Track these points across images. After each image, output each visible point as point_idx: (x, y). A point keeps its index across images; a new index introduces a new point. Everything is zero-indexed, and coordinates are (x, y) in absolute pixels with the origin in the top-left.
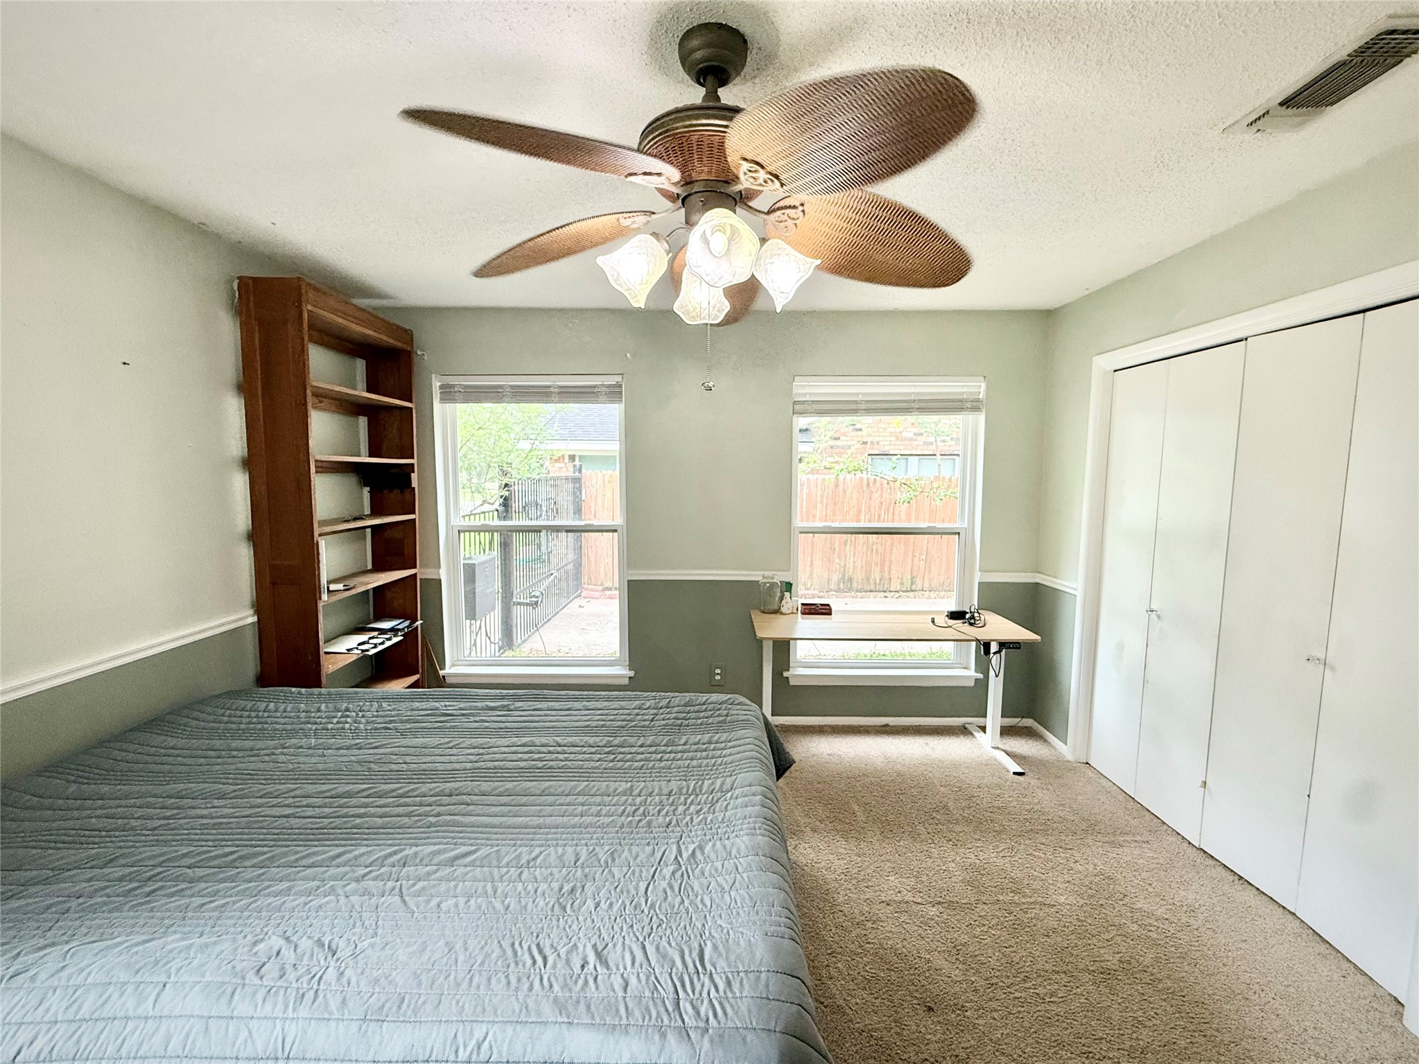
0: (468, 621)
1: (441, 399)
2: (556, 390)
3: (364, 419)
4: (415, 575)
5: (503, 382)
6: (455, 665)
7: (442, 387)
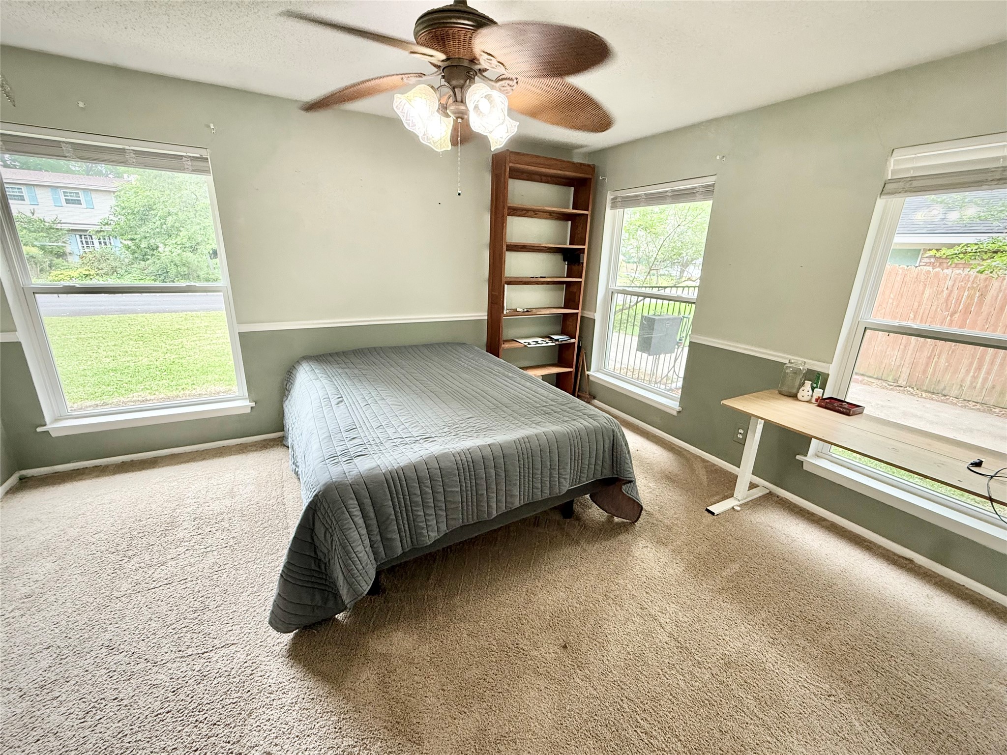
0: (639, 353)
1: (612, 207)
2: (670, 194)
3: (570, 222)
4: (577, 313)
5: (641, 192)
6: (598, 371)
7: (612, 199)
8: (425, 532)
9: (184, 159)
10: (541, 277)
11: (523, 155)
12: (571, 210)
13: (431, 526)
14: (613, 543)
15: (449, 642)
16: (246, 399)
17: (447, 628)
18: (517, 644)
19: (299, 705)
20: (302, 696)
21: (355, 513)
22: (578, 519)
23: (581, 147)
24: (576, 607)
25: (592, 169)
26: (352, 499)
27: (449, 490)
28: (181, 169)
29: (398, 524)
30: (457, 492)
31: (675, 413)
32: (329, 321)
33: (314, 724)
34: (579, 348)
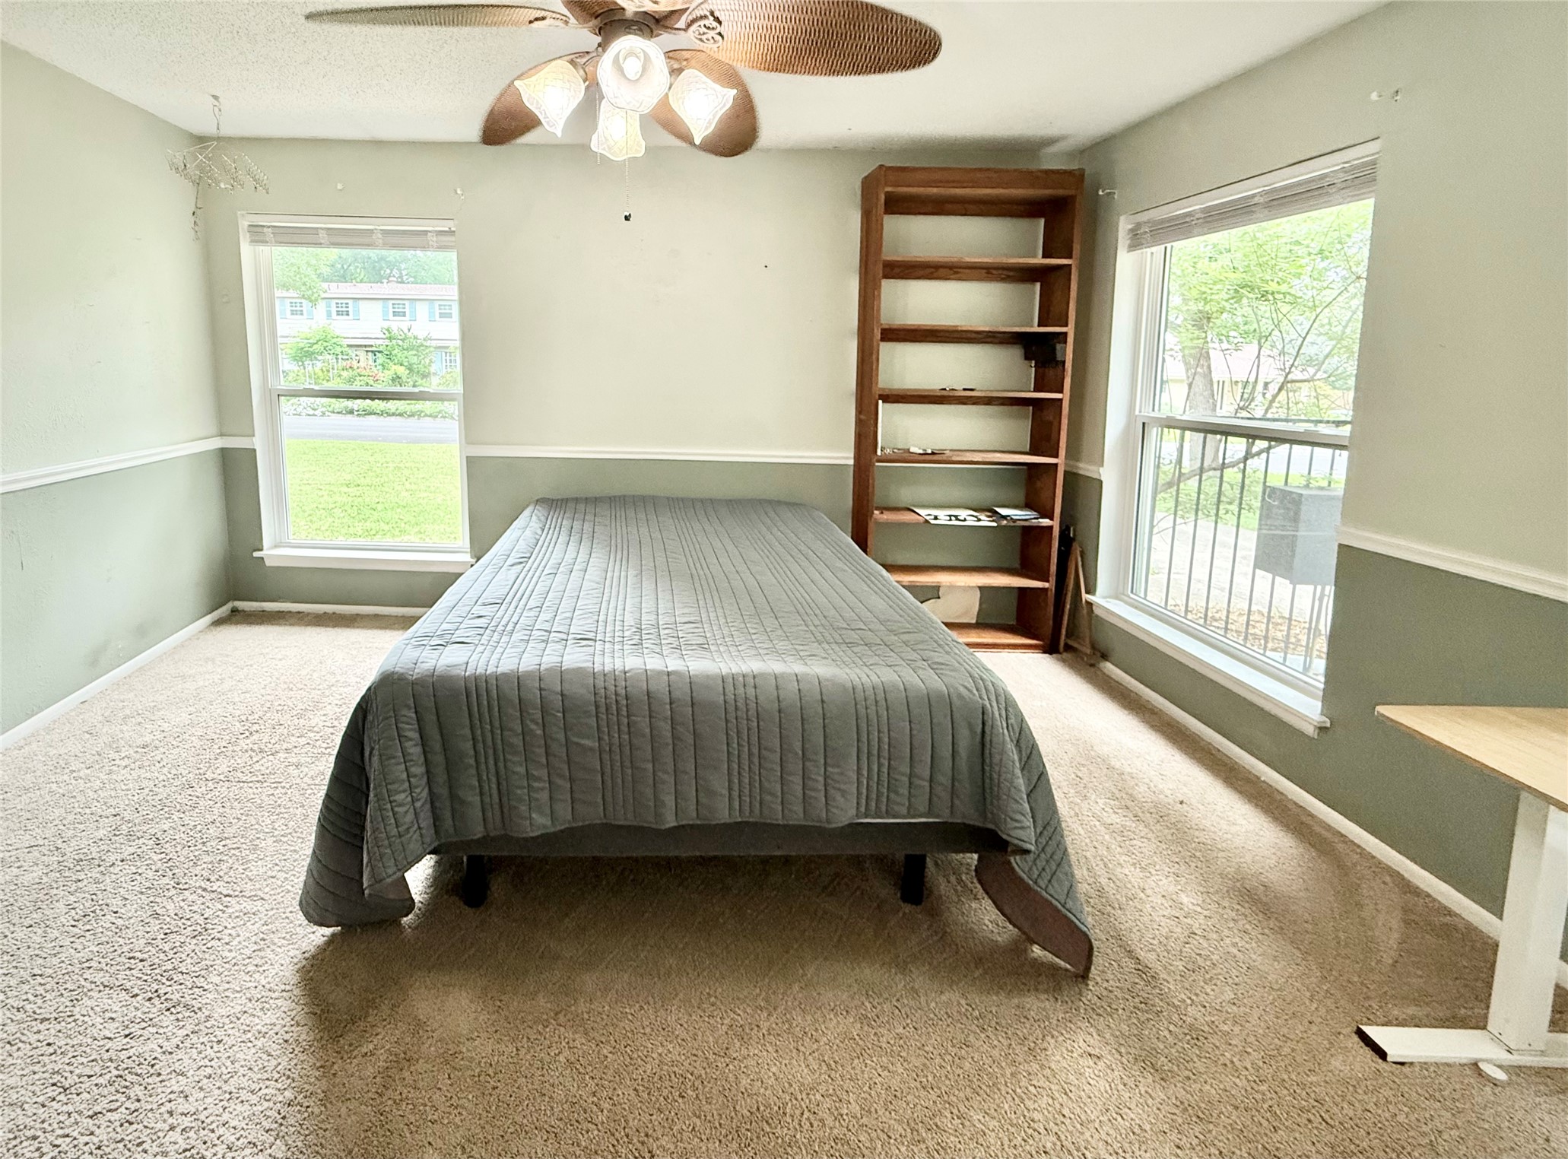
1: (1131, 246)
3: (1038, 285)
4: (1056, 465)
5: (1195, 206)
6: (1117, 598)
7: (1131, 230)
8: (523, 808)
9: (429, 234)
10: (965, 389)
11: (914, 169)
12: (1039, 260)
13: (537, 800)
14: (1000, 1005)
15: (528, 1057)
16: (466, 552)
17: (540, 1027)
18: (647, 1135)
19: (265, 1040)
20: (276, 1029)
21: (406, 734)
22: (934, 913)
23: (1051, 141)
24: (822, 1120)
25: (1076, 177)
26: (409, 707)
27: (575, 740)
28: (424, 247)
29: (479, 775)
30: (591, 749)
31: (1310, 730)
32: (581, 449)
33: (261, 1085)
34: (1066, 541)
